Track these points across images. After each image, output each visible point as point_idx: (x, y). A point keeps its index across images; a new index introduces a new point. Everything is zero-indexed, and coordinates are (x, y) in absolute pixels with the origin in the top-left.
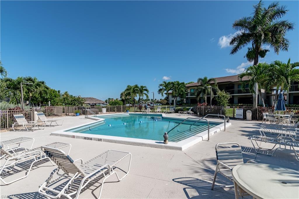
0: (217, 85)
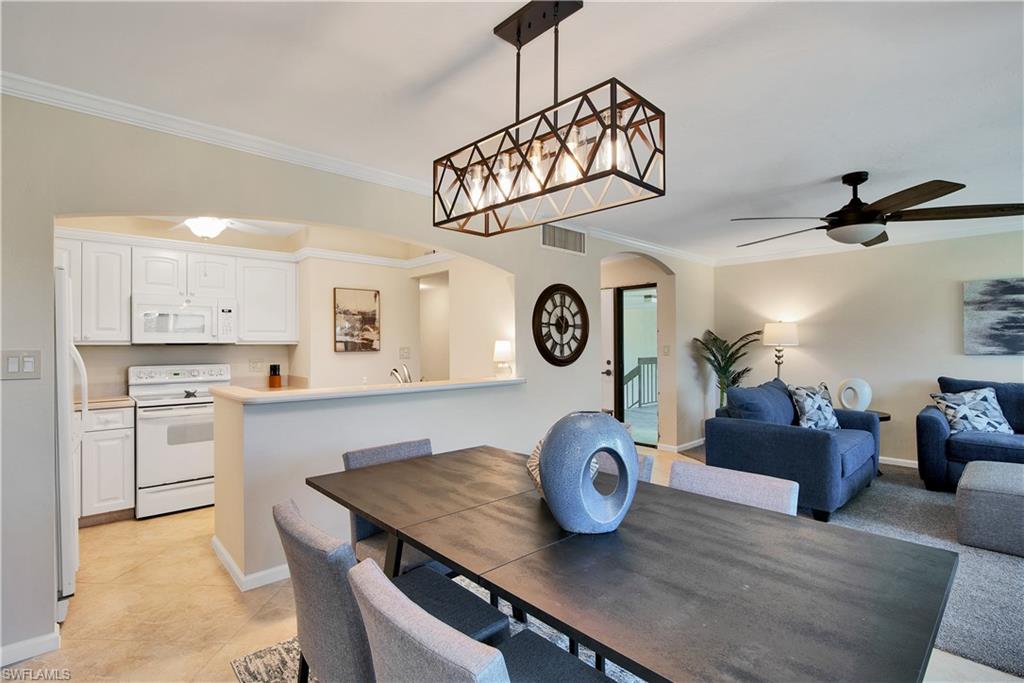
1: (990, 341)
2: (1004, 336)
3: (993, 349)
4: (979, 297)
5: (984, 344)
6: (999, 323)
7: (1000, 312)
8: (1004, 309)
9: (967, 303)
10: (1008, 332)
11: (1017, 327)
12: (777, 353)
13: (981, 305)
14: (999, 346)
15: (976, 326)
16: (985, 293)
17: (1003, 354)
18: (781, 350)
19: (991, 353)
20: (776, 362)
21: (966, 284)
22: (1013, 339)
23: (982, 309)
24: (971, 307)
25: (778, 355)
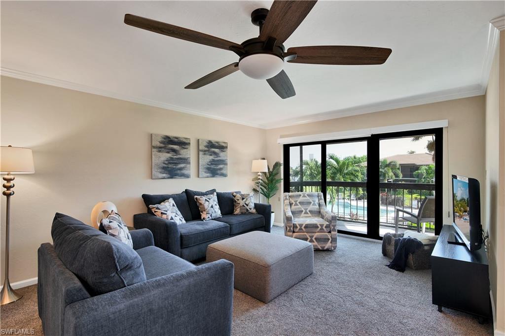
0: (399, 169)
1: (163, 170)
2: (168, 167)
3: (164, 175)
4: (159, 144)
5: (161, 172)
6: (166, 160)
7: (167, 154)
8: (168, 153)
9: (154, 147)
10: (170, 166)
11: (173, 163)
12: (4, 182)
13: (160, 149)
14: (166, 173)
15: (157, 161)
16: (161, 142)
17: (169, 178)
18: (11, 180)
19: (164, 178)
20: (4, 193)
21: (153, 136)
22: (172, 170)
23: (160, 151)
24: (155, 150)
25: (8, 184)
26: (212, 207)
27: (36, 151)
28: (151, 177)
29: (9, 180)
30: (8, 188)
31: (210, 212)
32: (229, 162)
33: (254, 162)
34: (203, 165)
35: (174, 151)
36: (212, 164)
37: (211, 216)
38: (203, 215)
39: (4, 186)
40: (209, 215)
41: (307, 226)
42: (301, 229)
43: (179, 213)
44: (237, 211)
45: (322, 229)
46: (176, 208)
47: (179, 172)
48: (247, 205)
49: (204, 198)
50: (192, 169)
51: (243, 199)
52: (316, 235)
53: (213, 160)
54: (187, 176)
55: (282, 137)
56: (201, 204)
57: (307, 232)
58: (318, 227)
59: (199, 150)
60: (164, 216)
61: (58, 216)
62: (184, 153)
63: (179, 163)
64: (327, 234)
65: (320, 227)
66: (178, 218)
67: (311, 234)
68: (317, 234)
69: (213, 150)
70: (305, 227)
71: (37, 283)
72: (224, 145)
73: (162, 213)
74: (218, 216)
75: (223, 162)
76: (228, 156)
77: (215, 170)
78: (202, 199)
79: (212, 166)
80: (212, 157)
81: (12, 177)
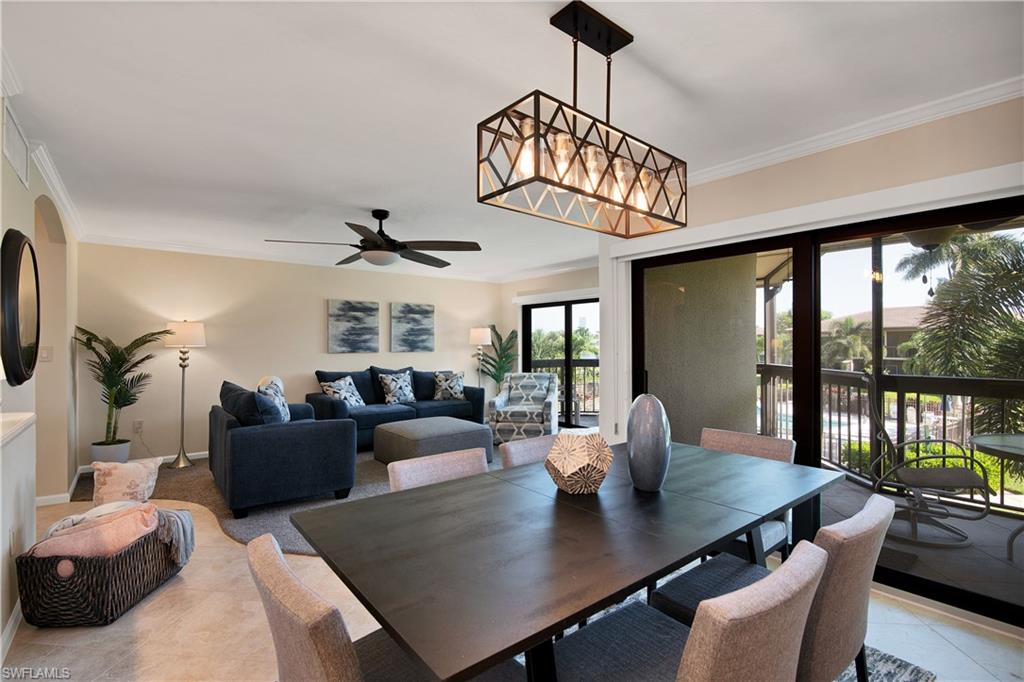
1: (343, 343)
2: (349, 339)
3: (344, 349)
4: (337, 312)
5: (339, 346)
6: (347, 331)
7: (347, 323)
8: (349, 321)
9: (331, 316)
10: (351, 337)
11: (355, 334)
12: (181, 355)
13: (338, 318)
14: (347, 347)
15: (335, 332)
16: (339, 309)
17: (349, 352)
18: (186, 352)
19: (343, 352)
20: (181, 365)
21: (330, 303)
22: (355, 342)
23: (338, 320)
24: (333, 318)
25: (183, 357)
26: (401, 388)
27: (207, 324)
28: (328, 351)
29: (184, 353)
30: (184, 360)
31: (398, 395)
32: (435, 331)
33: (472, 330)
34: (396, 336)
35: (357, 319)
36: (410, 335)
37: (399, 399)
38: (389, 398)
39: (181, 359)
40: (395, 398)
41: (513, 414)
42: (505, 418)
43: (357, 393)
44: (438, 396)
45: (531, 418)
46: (353, 387)
47: (362, 345)
48: (452, 388)
49: (391, 377)
50: (381, 341)
51: (447, 380)
52: (525, 426)
53: (412, 329)
54: (375, 350)
55: (519, 294)
56: (386, 384)
57: (514, 422)
58: (526, 416)
59: (391, 317)
60: (337, 395)
61: (225, 383)
62: (369, 321)
63: (364, 334)
64: (538, 424)
65: (529, 416)
66: (354, 398)
67: (518, 425)
68: (527, 424)
69: (412, 315)
70: (511, 416)
71: (207, 456)
72: (428, 308)
73: (334, 392)
74: (409, 400)
75: (428, 332)
76: (436, 323)
77: (414, 341)
78: (388, 379)
79: (411, 338)
80: (410, 326)
81: (186, 350)
